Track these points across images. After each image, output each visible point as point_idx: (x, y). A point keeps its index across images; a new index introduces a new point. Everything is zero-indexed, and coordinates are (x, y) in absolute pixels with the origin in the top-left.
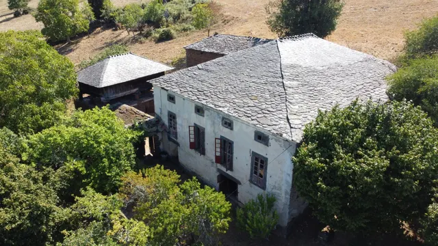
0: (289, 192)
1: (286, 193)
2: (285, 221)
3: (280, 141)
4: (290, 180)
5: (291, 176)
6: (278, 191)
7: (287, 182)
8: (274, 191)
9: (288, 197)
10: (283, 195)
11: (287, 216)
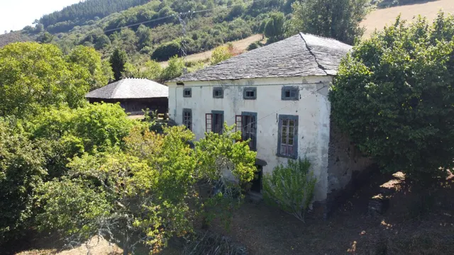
0: (327, 148)
1: (323, 152)
2: (323, 192)
3: (312, 88)
4: (327, 131)
5: (328, 126)
6: (314, 154)
7: (324, 136)
8: (308, 155)
9: (326, 155)
10: (320, 157)
11: (326, 184)
